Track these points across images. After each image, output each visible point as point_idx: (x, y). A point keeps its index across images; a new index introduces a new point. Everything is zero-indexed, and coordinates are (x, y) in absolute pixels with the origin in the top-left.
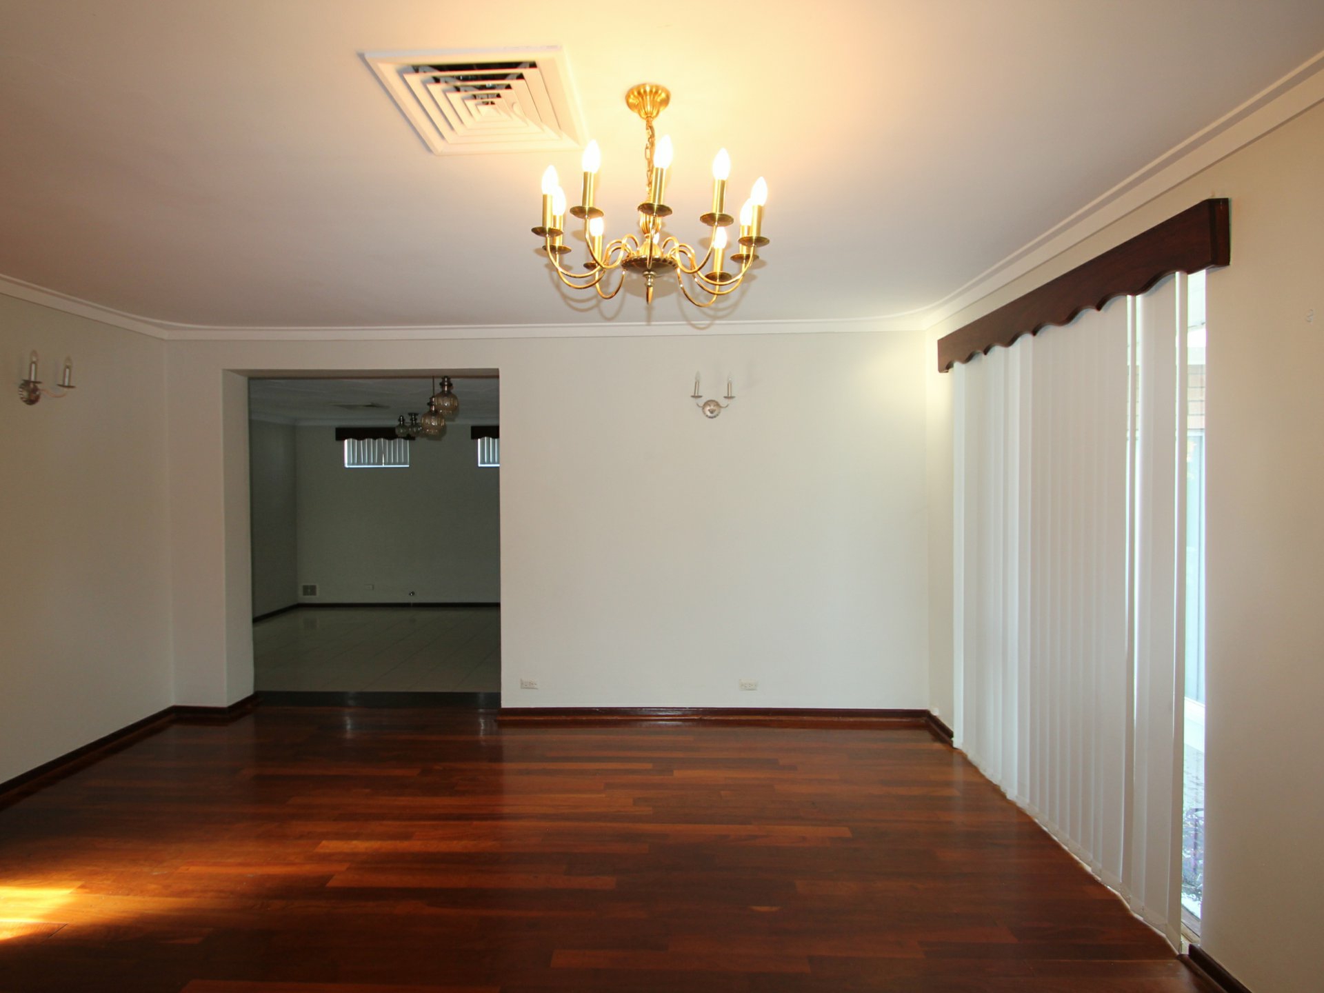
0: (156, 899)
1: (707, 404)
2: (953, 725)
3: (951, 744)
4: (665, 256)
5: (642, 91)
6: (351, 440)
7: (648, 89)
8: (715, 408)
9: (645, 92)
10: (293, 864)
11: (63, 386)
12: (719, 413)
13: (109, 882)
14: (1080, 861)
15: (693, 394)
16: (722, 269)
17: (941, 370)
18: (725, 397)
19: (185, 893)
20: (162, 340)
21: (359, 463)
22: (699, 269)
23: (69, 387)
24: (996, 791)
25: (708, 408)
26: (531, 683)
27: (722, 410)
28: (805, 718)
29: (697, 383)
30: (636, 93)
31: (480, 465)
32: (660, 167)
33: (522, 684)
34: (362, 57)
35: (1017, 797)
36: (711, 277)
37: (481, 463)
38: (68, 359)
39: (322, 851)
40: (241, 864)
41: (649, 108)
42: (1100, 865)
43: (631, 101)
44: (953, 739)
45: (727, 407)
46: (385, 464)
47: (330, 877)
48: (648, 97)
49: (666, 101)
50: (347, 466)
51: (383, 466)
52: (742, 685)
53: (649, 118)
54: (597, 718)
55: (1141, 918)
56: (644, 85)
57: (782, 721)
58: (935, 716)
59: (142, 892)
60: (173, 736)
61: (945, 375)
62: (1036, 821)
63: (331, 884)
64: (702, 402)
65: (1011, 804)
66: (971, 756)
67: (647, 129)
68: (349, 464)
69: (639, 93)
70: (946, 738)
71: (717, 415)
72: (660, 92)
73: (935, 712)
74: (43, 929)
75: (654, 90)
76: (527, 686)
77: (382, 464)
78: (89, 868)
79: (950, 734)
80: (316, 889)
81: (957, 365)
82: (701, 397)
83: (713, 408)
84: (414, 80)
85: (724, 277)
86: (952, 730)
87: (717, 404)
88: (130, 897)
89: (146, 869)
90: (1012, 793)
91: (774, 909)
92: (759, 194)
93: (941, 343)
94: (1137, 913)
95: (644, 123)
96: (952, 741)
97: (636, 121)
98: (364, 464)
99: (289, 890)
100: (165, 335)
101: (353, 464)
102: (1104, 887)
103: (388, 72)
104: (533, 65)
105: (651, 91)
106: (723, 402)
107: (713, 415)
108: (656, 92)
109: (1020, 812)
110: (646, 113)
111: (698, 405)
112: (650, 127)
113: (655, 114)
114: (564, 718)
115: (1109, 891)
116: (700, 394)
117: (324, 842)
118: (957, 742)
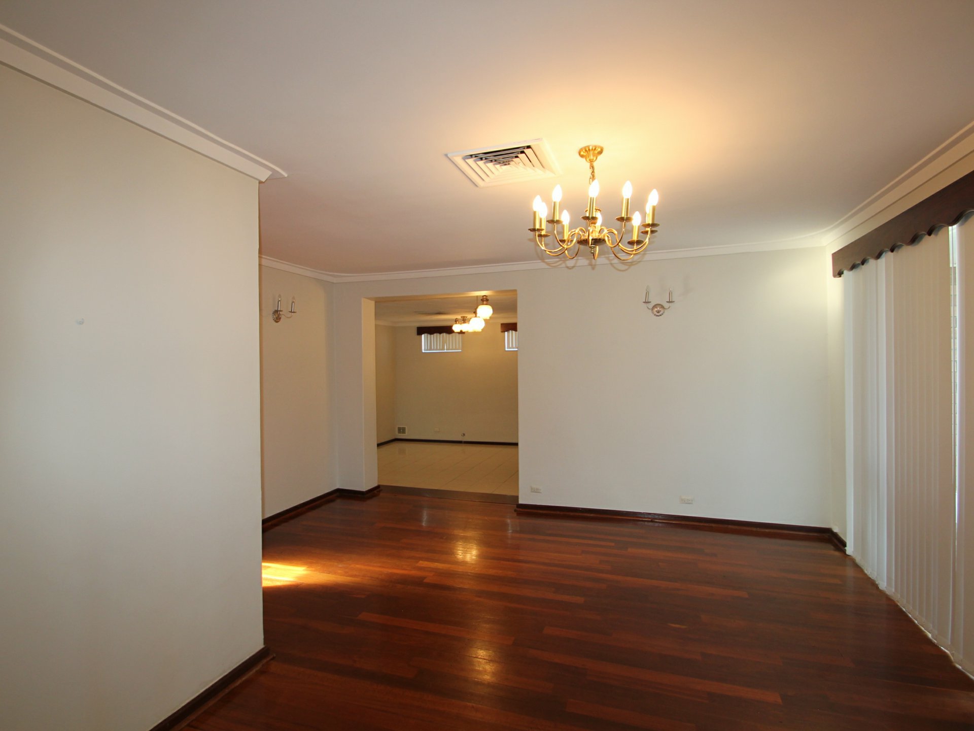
0: (342, 577)
1: (655, 306)
2: (846, 539)
3: (844, 552)
4: (600, 237)
5: (587, 149)
6: (426, 334)
7: (591, 148)
8: (660, 309)
9: (589, 150)
10: (404, 569)
11: (291, 312)
12: (664, 312)
13: (319, 567)
14: (925, 631)
15: (644, 301)
16: (638, 238)
17: (834, 276)
18: (667, 302)
19: (355, 576)
20: (333, 283)
21: (431, 349)
22: (619, 242)
23: (294, 312)
24: (873, 584)
25: (656, 309)
26: (537, 489)
27: (666, 311)
28: (730, 526)
29: (647, 294)
30: (584, 151)
31: (506, 349)
32: (592, 197)
33: (532, 489)
34: (446, 155)
35: (886, 588)
36: (631, 243)
37: (508, 348)
38: (294, 298)
39: (419, 565)
40: (380, 567)
41: (591, 157)
42: (936, 632)
43: (582, 153)
44: (846, 548)
45: (669, 308)
46: (447, 350)
47: (425, 578)
48: (591, 152)
49: (601, 152)
50: (423, 351)
51: (445, 351)
52: (682, 500)
53: (591, 161)
54: (580, 514)
55: (960, 667)
56: (588, 147)
57: (712, 527)
58: (836, 533)
59: (335, 573)
60: (338, 504)
61: (838, 280)
62: (899, 604)
63: (425, 581)
64: (651, 306)
65: (882, 593)
66: (858, 560)
67: (590, 168)
68: (425, 350)
69: (586, 151)
70: (842, 547)
71: (662, 314)
72: (597, 149)
73: (836, 530)
74: (294, 583)
75: (594, 148)
76: (535, 491)
77: (444, 350)
78: (310, 560)
79: (844, 544)
80: (418, 582)
81: (845, 272)
82: (650, 302)
83: (659, 310)
84: (471, 161)
85: (639, 242)
86: (845, 540)
87: (662, 307)
88: (330, 575)
89: (336, 564)
90: (883, 585)
91: (683, 627)
92: (653, 199)
93: (835, 255)
94: (958, 664)
95: (588, 165)
96: (845, 550)
97: (584, 164)
98: (434, 350)
99: (404, 581)
100: (335, 280)
101: (427, 350)
102: (938, 647)
103: (459, 161)
104: (529, 147)
105: (592, 149)
106: (666, 305)
107: (658, 314)
108: (595, 149)
109: (888, 598)
110: (590, 160)
111: (648, 308)
112: (592, 167)
113: (595, 159)
114: (558, 513)
115: (942, 650)
116: (649, 301)
117: (421, 562)
118: (849, 550)
